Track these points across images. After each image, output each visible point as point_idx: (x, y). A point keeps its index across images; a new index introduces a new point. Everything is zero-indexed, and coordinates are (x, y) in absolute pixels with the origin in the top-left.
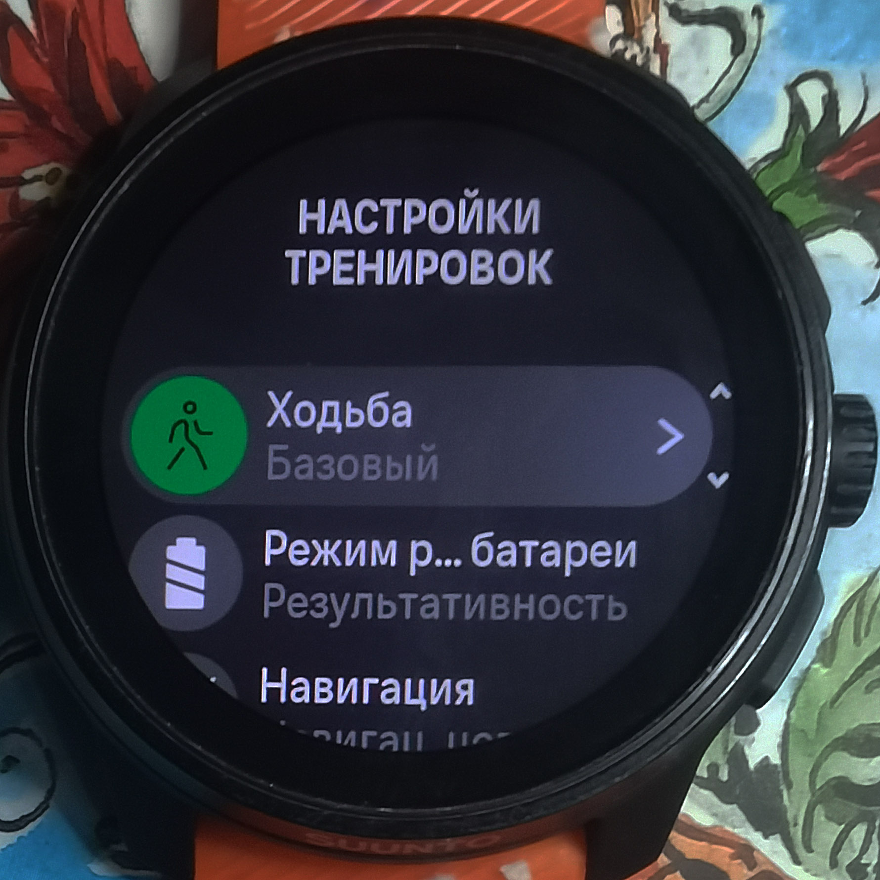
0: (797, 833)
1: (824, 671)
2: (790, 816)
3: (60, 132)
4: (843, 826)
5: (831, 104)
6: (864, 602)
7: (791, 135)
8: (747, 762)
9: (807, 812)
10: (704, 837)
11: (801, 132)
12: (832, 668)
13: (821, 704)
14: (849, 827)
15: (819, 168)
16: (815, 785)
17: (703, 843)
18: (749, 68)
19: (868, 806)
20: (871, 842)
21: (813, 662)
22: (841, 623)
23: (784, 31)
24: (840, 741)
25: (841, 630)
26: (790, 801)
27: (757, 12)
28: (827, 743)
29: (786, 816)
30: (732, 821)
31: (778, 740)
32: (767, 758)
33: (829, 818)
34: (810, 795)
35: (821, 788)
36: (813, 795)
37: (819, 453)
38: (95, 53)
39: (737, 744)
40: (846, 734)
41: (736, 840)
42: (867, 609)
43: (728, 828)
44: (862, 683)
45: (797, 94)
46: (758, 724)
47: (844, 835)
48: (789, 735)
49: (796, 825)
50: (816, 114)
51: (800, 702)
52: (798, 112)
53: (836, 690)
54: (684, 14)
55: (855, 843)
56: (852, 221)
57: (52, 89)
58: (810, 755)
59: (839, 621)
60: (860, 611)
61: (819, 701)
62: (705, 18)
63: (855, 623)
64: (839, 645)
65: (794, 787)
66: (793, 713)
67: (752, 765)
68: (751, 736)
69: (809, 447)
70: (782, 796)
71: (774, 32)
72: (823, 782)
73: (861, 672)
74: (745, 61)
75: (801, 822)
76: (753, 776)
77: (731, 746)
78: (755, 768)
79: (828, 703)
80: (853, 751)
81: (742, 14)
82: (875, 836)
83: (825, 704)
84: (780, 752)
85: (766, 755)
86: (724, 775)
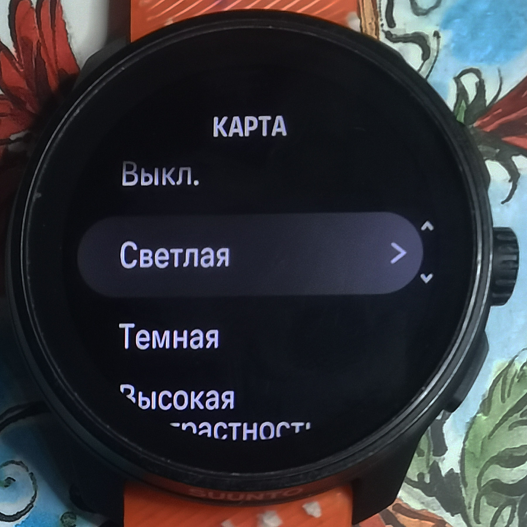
0: (471, 513)
1: (485, 418)
2: (466, 503)
3: (31, 113)
4: (497, 508)
5: (481, 88)
6: (507, 377)
7: (458, 106)
8: (440, 471)
9: (476, 501)
10: (416, 516)
11: (463, 104)
12: (489, 416)
13: (483, 437)
14: (501, 509)
15: (475, 125)
16: (481, 484)
17: (417, 520)
18: (432, 67)
19: (512, 496)
20: (514, 517)
21: (478, 413)
22: (493, 390)
23: (452, 45)
24: (495, 458)
25: (494, 394)
26: (466, 494)
27: (436, 35)
28: (487, 459)
29: (464, 503)
30: (433, 507)
31: (459, 459)
32: (452, 469)
33: (489, 504)
34: (477, 490)
35: (484, 486)
36: (479, 490)
37: (485, 261)
38: (51, 65)
39: (435, 462)
40: (498, 454)
41: (435, 517)
42: (509, 381)
43: (430, 510)
44: (506, 424)
45: (461, 82)
46: (447, 450)
47: (498, 514)
48: (464, 455)
49: (470, 508)
50: (472, 94)
51: (470, 436)
52: (462, 93)
53: (492, 429)
54: (394, 37)
55: (504, 517)
56: (494, 155)
57: (26, 88)
58: (477, 467)
59: (492, 388)
60: (504, 383)
61: (481, 436)
62: (406, 39)
63: (502, 389)
64: (492, 403)
65: (468, 485)
66: (467, 443)
67: (443, 473)
68: (442, 457)
69: (479, 258)
70: (461, 492)
71: (446, 46)
72: (485, 483)
73: (505, 418)
74: (430, 63)
75: (473, 506)
76: (445, 480)
77: (431, 463)
78: (446, 475)
79: (487, 437)
80: (502, 464)
81: (427, 36)
82: (516, 514)
83: (485, 437)
84: (460, 466)
85: (452, 467)
86: (427, 480)
